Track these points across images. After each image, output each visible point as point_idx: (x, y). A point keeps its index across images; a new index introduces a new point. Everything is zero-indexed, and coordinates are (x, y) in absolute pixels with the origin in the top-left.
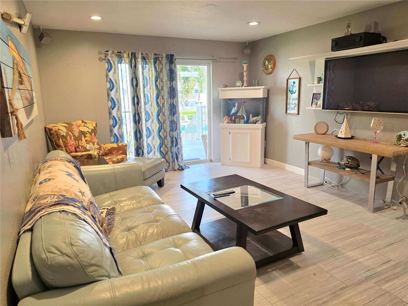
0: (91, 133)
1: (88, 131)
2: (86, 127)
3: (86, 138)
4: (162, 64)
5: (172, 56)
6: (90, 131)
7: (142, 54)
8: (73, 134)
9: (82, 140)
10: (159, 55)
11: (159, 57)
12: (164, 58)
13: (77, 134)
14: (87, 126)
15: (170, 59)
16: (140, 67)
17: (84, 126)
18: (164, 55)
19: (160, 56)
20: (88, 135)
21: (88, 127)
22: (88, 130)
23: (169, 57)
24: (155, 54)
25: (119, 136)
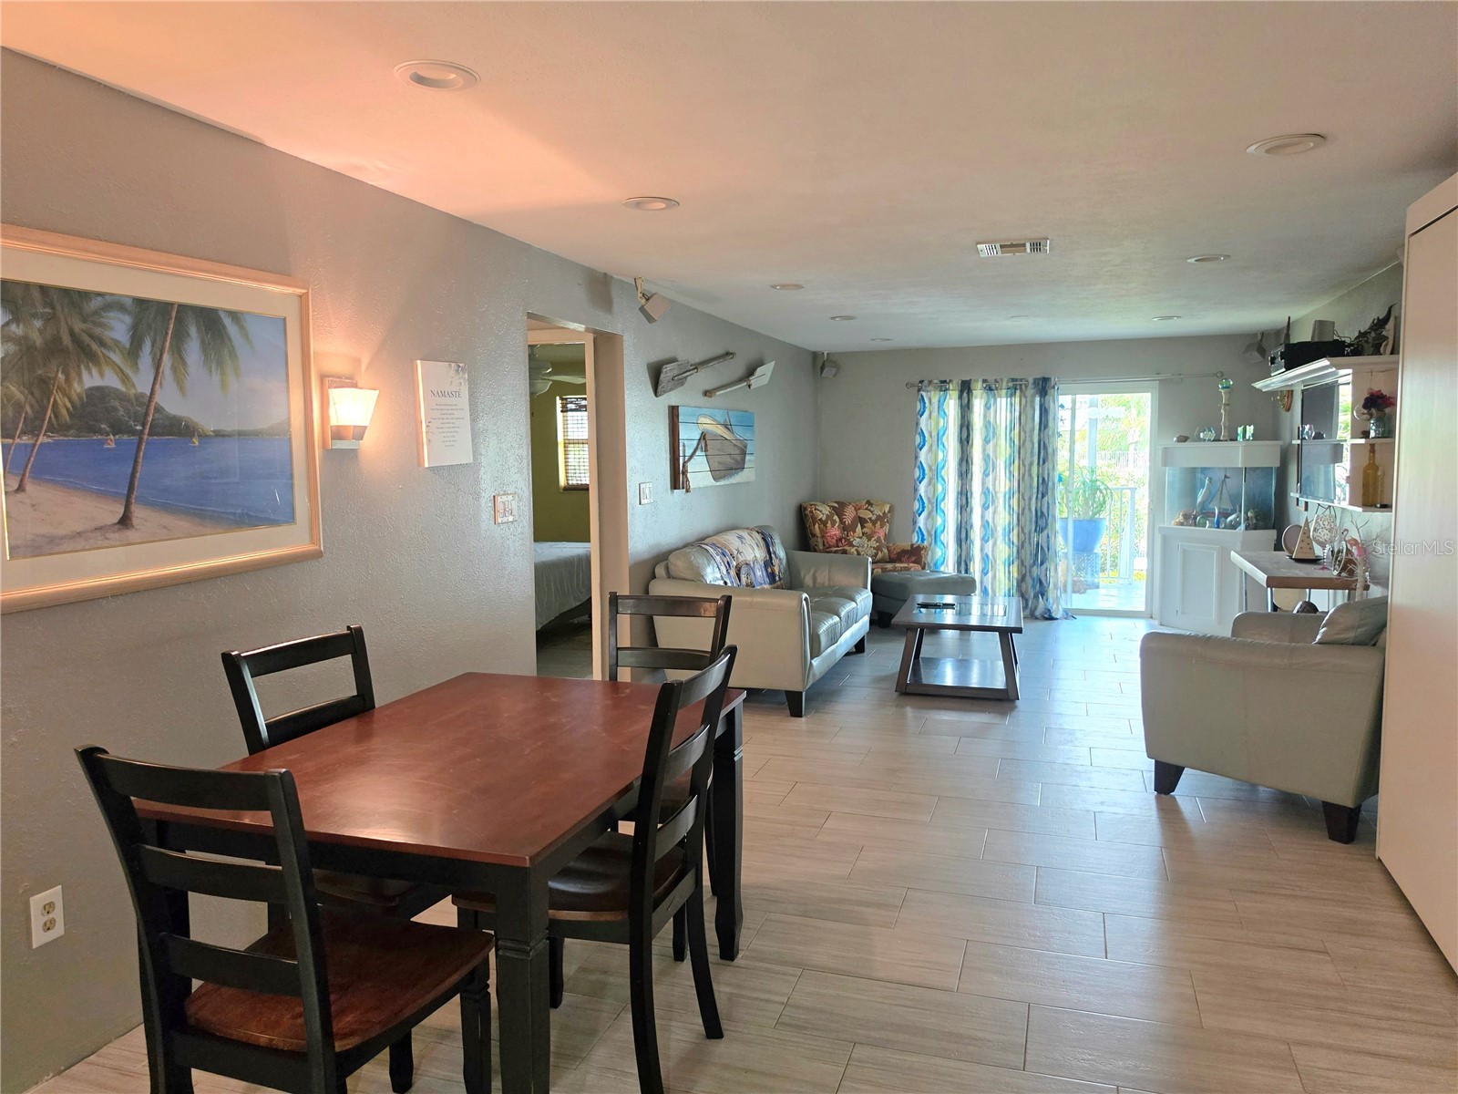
0: (874, 523)
1: (870, 519)
2: (869, 510)
3: (864, 530)
4: (1026, 397)
5: (1045, 380)
6: (873, 518)
7: (984, 381)
8: (841, 520)
9: (854, 532)
10: (1021, 380)
11: (1021, 385)
12: (1030, 386)
13: (848, 521)
14: (872, 509)
15: (1040, 386)
16: (978, 404)
17: (866, 509)
18: (1031, 380)
19: (1024, 382)
20: (869, 525)
21: (872, 512)
22: (871, 515)
23: (1041, 382)
24: (1013, 380)
25: (925, 534)
